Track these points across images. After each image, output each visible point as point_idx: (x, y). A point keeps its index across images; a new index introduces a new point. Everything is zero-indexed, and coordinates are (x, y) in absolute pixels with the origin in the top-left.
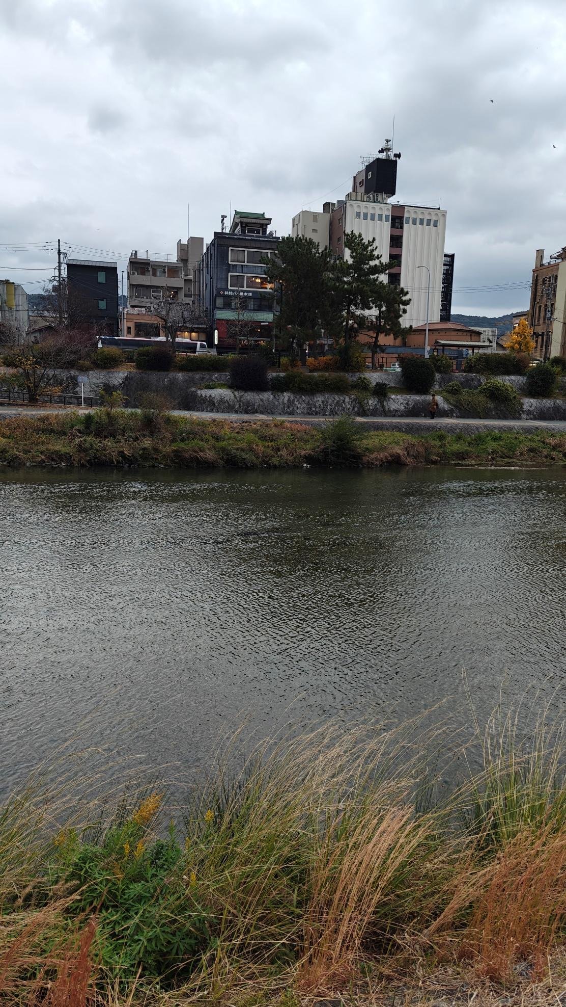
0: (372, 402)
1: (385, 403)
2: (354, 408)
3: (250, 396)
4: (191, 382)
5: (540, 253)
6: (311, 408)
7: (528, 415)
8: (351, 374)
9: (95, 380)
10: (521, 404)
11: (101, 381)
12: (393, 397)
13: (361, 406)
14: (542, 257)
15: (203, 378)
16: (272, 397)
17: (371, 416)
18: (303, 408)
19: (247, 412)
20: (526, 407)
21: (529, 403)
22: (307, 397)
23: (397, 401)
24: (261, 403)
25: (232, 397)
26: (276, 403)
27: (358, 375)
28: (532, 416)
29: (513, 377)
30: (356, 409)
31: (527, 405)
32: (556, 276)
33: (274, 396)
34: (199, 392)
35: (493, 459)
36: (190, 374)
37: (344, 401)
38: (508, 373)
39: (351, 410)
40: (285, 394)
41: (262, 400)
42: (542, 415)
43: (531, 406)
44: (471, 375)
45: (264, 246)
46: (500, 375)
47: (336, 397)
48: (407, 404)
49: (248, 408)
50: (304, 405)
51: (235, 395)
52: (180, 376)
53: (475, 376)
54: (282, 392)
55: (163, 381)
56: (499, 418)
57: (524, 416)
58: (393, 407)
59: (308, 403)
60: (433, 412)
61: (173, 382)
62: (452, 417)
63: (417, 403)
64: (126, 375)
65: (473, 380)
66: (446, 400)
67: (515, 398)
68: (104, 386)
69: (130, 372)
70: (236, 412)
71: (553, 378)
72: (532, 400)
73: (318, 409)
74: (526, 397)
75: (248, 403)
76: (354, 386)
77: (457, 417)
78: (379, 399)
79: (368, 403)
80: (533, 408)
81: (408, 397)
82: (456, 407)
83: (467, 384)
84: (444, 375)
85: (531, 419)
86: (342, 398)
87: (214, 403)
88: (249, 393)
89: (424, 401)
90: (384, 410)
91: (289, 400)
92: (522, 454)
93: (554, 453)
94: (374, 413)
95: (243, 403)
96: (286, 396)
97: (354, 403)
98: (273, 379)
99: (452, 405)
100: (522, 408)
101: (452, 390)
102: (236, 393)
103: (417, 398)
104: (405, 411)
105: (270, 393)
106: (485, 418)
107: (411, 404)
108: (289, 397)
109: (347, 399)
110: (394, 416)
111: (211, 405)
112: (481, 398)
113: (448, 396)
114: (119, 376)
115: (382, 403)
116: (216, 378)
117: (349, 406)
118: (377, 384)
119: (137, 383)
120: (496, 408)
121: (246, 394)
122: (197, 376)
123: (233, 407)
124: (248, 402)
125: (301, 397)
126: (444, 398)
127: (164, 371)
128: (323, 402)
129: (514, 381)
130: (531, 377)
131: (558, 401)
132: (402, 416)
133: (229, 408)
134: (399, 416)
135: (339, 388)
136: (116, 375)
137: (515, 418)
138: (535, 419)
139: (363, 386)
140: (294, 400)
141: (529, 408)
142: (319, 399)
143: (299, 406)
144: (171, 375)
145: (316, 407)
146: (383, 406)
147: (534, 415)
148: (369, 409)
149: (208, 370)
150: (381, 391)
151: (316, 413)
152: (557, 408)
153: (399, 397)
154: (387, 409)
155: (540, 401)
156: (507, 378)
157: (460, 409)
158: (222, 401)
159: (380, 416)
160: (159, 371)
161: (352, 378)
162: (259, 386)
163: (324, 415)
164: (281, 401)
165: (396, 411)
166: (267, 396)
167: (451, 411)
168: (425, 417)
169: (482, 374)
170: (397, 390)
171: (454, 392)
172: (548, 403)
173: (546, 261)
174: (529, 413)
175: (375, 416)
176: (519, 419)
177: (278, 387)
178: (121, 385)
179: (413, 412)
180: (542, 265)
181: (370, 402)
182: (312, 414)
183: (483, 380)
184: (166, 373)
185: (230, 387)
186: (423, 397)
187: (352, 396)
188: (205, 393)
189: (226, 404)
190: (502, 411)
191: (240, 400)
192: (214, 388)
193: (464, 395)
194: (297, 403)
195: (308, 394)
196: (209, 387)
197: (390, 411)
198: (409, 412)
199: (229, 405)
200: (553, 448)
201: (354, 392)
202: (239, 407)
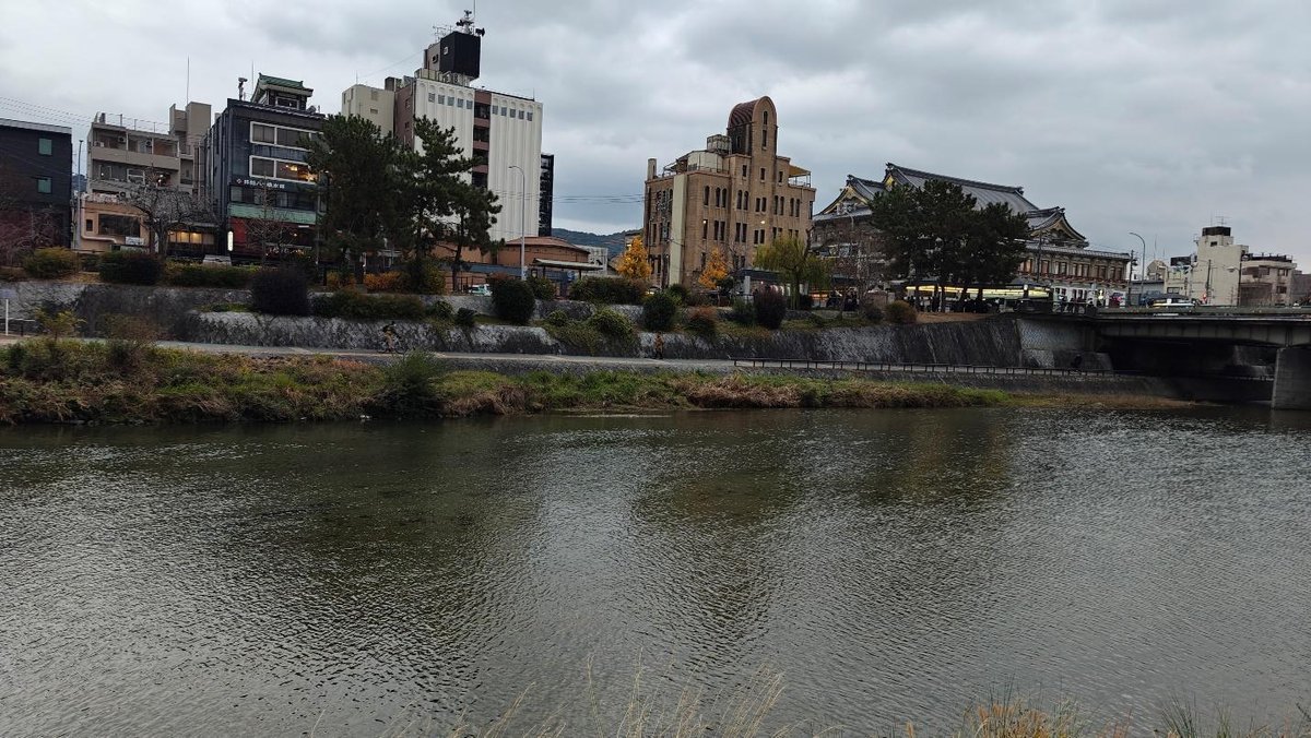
0: (454, 333)
1: (472, 335)
2: (430, 340)
3: (281, 323)
4: (191, 302)
5: (652, 163)
6: (370, 340)
8: (425, 297)
9: (29, 295)
10: (638, 339)
11: (40, 297)
12: (482, 327)
13: (440, 338)
14: (654, 168)
15: (210, 296)
16: (314, 324)
17: (453, 351)
18: (360, 340)
19: (276, 344)
20: (644, 343)
21: (647, 338)
22: (365, 325)
23: (488, 333)
24: (299, 332)
25: (255, 324)
26: (321, 332)
27: (435, 298)
28: (651, 354)
29: (628, 307)
30: (433, 342)
31: (645, 340)
32: (671, 191)
33: (319, 325)
34: (203, 316)
35: (608, 405)
36: (189, 290)
37: (416, 332)
38: (623, 301)
39: (426, 343)
40: (334, 320)
41: (300, 328)
44: (578, 302)
45: (303, 124)
46: (613, 303)
47: (406, 326)
48: (501, 337)
49: (278, 339)
50: (361, 336)
51: (259, 321)
52: (173, 292)
53: (584, 304)
54: (330, 317)
55: (145, 298)
56: (614, 356)
57: (642, 354)
58: (482, 340)
59: (367, 334)
60: (535, 347)
61: (161, 301)
62: (557, 353)
63: (512, 336)
64: (82, 289)
65: (581, 309)
66: (550, 333)
67: (630, 331)
68: (44, 304)
69: (90, 286)
70: (261, 344)
71: (674, 309)
72: (650, 335)
74: (644, 330)
75: (279, 333)
76: (431, 313)
77: (564, 354)
78: (463, 330)
79: (449, 334)
81: (502, 328)
82: (561, 341)
83: (574, 313)
84: (546, 302)
86: (413, 327)
87: (226, 331)
88: (281, 319)
89: (521, 334)
90: (471, 344)
91: (339, 329)
92: (641, 398)
93: (678, 398)
94: (457, 348)
95: (271, 331)
96: (335, 324)
97: (430, 334)
98: (316, 300)
99: (557, 339)
100: (640, 343)
101: (556, 320)
102: (261, 318)
103: (514, 329)
104: (498, 346)
105: (311, 319)
106: (597, 355)
107: (506, 337)
108: (340, 325)
109: (421, 329)
110: (484, 352)
111: (222, 334)
112: (592, 331)
113: (553, 327)
114: (70, 290)
115: (468, 336)
116: (230, 296)
117: (423, 338)
118: (461, 310)
119: (101, 302)
120: (610, 343)
121: (275, 320)
122: (200, 293)
123: (256, 337)
124: (279, 331)
125: (356, 325)
126: (546, 330)
127: (148, 284)
129: (629, 311)
130: (647, 307)
131: (679, 336)
132: (494, 352)
133: (251, 339)
134: (491, 352)
135: (411, 314)
136: (65, 288)
137: (631, 356)
138: (655, 356)
139: (442, 312)
140: (347, 328)
143: (354, 336)
144: (158, 291)
146: (470, 340)
148: (450, 343)
149: (217, 285)
150: (466, 320)
152: (679, 344)
153: (489, 327)
154: (474, 342)
156: (622, 307)
157: (567, 344)
158: (238, 329)
159: (466, 351)
160: (138, 285)
161: (427, 301)
162: (297, 309)
164: (327, 329)
165: (487, 345)
166: (308, 323)
167: (556, 346)
168: (524, 353)
169: (592, 302)
170: (485, 319)
171: (558, 323)
172: (667, 338)
173: (659, 172)
174: (647, 349)
175: (459, 351)
176: (637, 357)
177: (324, 311)
178: (73, 303)
179: (508, 347)
180: (655, 177)
181: (452, 333)
182: (372, 348)
183: (593, 309)
184: (149, 288)
185: (251, 310)
186: (520, 329)
187: (428, 326)
188: (212, 317)
189: (246, 333)
190: (616, 347)
191: (267, 328)
192: (226, 311)
193: (571, 327)
194: (350, 333)
195: (366, 322)
196: (218, 309)
197: (478, 345)
198: (503, 346)
199: (250, 334)
200: (677, 392)
201: (430, 320)
202: (266, 338)
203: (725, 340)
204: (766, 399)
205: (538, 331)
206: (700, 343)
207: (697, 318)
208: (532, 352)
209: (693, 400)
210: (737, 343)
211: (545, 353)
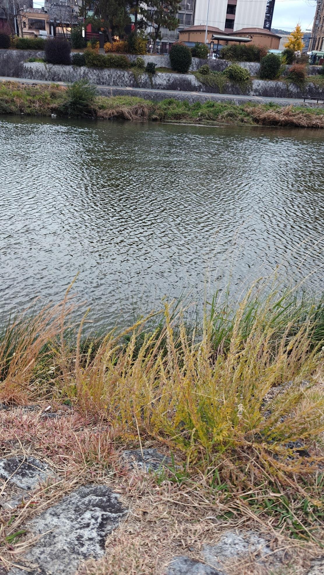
0: (144, 77)
1: (153, 79)
2: (130, 81)
3: (57, 69)
4: (22, 57)
6: (99, 79)
7: (255, 92)
8: (134, 56)
10: (251, 84)
12: (160, 74)
13: (135, 80)
15: (30, 54)
16: (72, 70)
17: (142, 87)
18: (94, 79)
19: (53, 80)
20: (255, 86)
21: (258, 84)
22: (98, 71)
23: (162, 78)
24: (64, 74)
25: (44, 68)
26: (75, 74)
27: (139, 57)
28: (258, 93)
29: (252, 64)
30: (132, 82)
31: (256, 85)
33: (74, 69)
34: (25, 64)
35: (200, 120)
36: (22, 51)
37: (124, 75)
38: (250, 60)
39: (128, 82)
40: (82, 68)
41: (65, 72)
42: (265, 93)
43: (258, 86)
44: (221, 60)
46: (243, 61)
47: (119, 72)
48: (169, 80)
49: (54, 77)
50: (95, 77)
51: (46, 67)
52: (15, 52)
53: (225, 62)
54: (80, 66)
55: (3, 55)
56: (234, 94)
57: (252, 93)
58: (158, 81)
59: (98, 76)
60: (187, 86)
61: (9, 57)
62: (200, 91)
63: (176, 80)
65: (222, 64)
66: (197, 78)
67: (248, 79)
70: (46, 80)
71: (279, 65)
72: (261, 81)
73: (104, 81)
75: (55, 74)
76: (133, 65)
77: (203, 91)
78: (149, 76)
79: (141, 78)
80: (260, 87)
81: (170, 75)
82: (203, 84)
83: (217, 67)
84: (202, 60)
85: (257, 95)
86: (122, 73)
87: (32, 72)
88: (56, 66)
89: (181, 78)
90: (152, 84)
91: (84, 73)
92: (223, 117)
93: (246, 119)
94: (144, 86)
95: (51, 73)
97: (131, 77)
98: (75, 56)
99: (201, 82)
100: (252, 87)
101: (203, 71)
102: (47, 66)
103: (177, 76)
104: (166, 86)
105: (71, 67)
106: (223, 93)
107: (172, 81)
108: (85, 71)
109: (126, 74)
110: (158, 88)
111: (31, 74)
112: (224, 78)
113: (200, 76)
115: (151, 79)
116: (39, 55)
117: (127, 80)
118: (148, 64)
120: (232, 86)
121: (54, 67)
122: (26, 53)
123: (44, 76)
124: (55, 72)
125: (93, 71)
126: (196, 77)
127: (5, 48)
128: (108, 75)
129: (253, 66)
130: (262, 64)
131: (279, 83)
132: (164, 89)
133: (42, 77)
134: (162, 89)
135: (121, 65)
137: (245, 94)
138: (260, 95)
139: (140, 65)
140: (88, 72)
141: (256, 87)
142: (106, 73)
143: (91, 77)
144: (9, 51)
145: (103, 78)
146: (151, 81)
147: (259, 93)
148: (141, 83)
149: (36, 49)
150: (151, 69)
151: (103, 83)
152: (278, 88)
153: (164, 74)
154: (154, 83)
155: (266, 82)
156: (248, 64)
157: (206, 86)
158: (37, 71)
159: (148, 88)
161: (132, 58)
162: (64, 60)
163: (109, 85)
164: (78, 73)
165: (160, 85)
166: (69, 69)
167: (200, 87)
168: (180, 90)
169: (230, 60)
170: (162, 69)
171: (204, 72)
172: (272, 84)
174: (256, 91)
175: (145, 88)
176: (248, 95)
177: (78, 62)
179: (172, 86)
181: (142, 77)
182: (100, 84)
183: (230, 63)
184: (5, 50)
185: (44, 61)
186: (181, 75)
187: (130, 72)
188: (28, 65)
189: (40, 74)
190: (236, 88)
191: (49, 71)
192: (34, 61)
193: (211, 76)
194: (90, 75)
195: (98, 69)
196: (31, 61)
197: (156, 85)
198: (170, 86)
199: (42, 74)
200: (248, 115)
201: (133, 69)
202: (49, 75)
203: (310, 86)
204: (304, 122)
205: (191, 78)
206: (292, 88)
207: (293, 71)
208: (185, 90)
209: (256, 120)
210: (317, 89)
211: (192, 91)
